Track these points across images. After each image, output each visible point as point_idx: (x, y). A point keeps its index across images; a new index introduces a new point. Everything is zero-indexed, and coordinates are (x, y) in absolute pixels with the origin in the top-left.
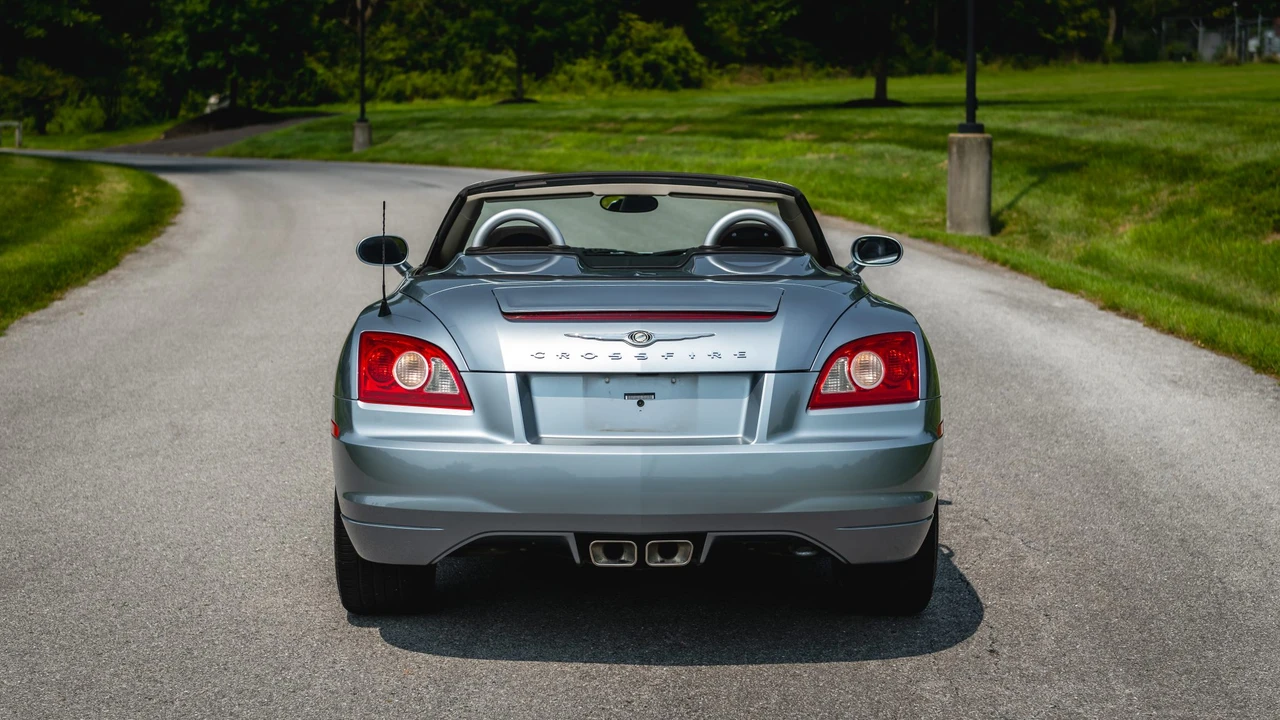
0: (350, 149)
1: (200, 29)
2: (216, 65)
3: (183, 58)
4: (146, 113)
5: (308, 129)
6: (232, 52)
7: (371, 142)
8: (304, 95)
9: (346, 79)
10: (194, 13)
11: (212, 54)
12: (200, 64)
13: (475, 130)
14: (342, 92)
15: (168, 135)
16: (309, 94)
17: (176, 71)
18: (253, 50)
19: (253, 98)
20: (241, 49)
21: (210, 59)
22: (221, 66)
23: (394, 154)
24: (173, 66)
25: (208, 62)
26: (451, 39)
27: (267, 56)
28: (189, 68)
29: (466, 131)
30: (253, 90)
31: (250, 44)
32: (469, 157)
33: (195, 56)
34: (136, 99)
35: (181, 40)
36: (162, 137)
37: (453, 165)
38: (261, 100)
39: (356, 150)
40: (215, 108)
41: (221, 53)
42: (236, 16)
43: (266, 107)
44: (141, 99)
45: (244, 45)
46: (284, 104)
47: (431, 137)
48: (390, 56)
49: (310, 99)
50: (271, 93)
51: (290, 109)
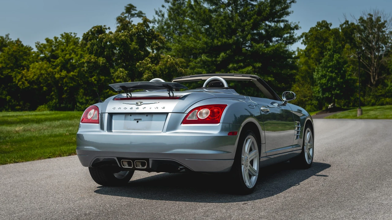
0: (357, 116)
1: (324, 87)
2: (328, 96)
3: (320, 94)
4: (315, 109)
5: (350, 112)
6: (333, 92)
7: (362, 114)
8: (356, 104)
9: (367, 100)
10: (322, 83)
11: (327, 93)
12: (324, 96)
13: (389, 110)
14: (366, 103)
15: (317, 114)
16: (357, 104)
17: (319, 98)
18: (338, 92)
19: (342, 105)
20: (335, 92)
21: (327, 94)
22: (330, 96)
23: (366, 117)
24: (318, 97)
25: (326, 95)
26: (390, 88)
27: (342, 94)
28: (322, 97)
29: (387, 110)
30: (342, 103)
31: (337, 91)
32: (383, 117)
33: (323, 94)
34: (313, 106)
35: (320, 90)
36: (315, 114)
37: (379, 119)
38: (344, 106)
39: (358, 116)
40: (330, 107)
41: (330, 93)
42: (334, 83)
43: (346, 107)
44: (314, 106)
45: (336, 91)
46: (350, 106)
47: (376, 112)
48: (380, 94)
49: (357, 105)
50: (347, 104)
51: (351, 108)
